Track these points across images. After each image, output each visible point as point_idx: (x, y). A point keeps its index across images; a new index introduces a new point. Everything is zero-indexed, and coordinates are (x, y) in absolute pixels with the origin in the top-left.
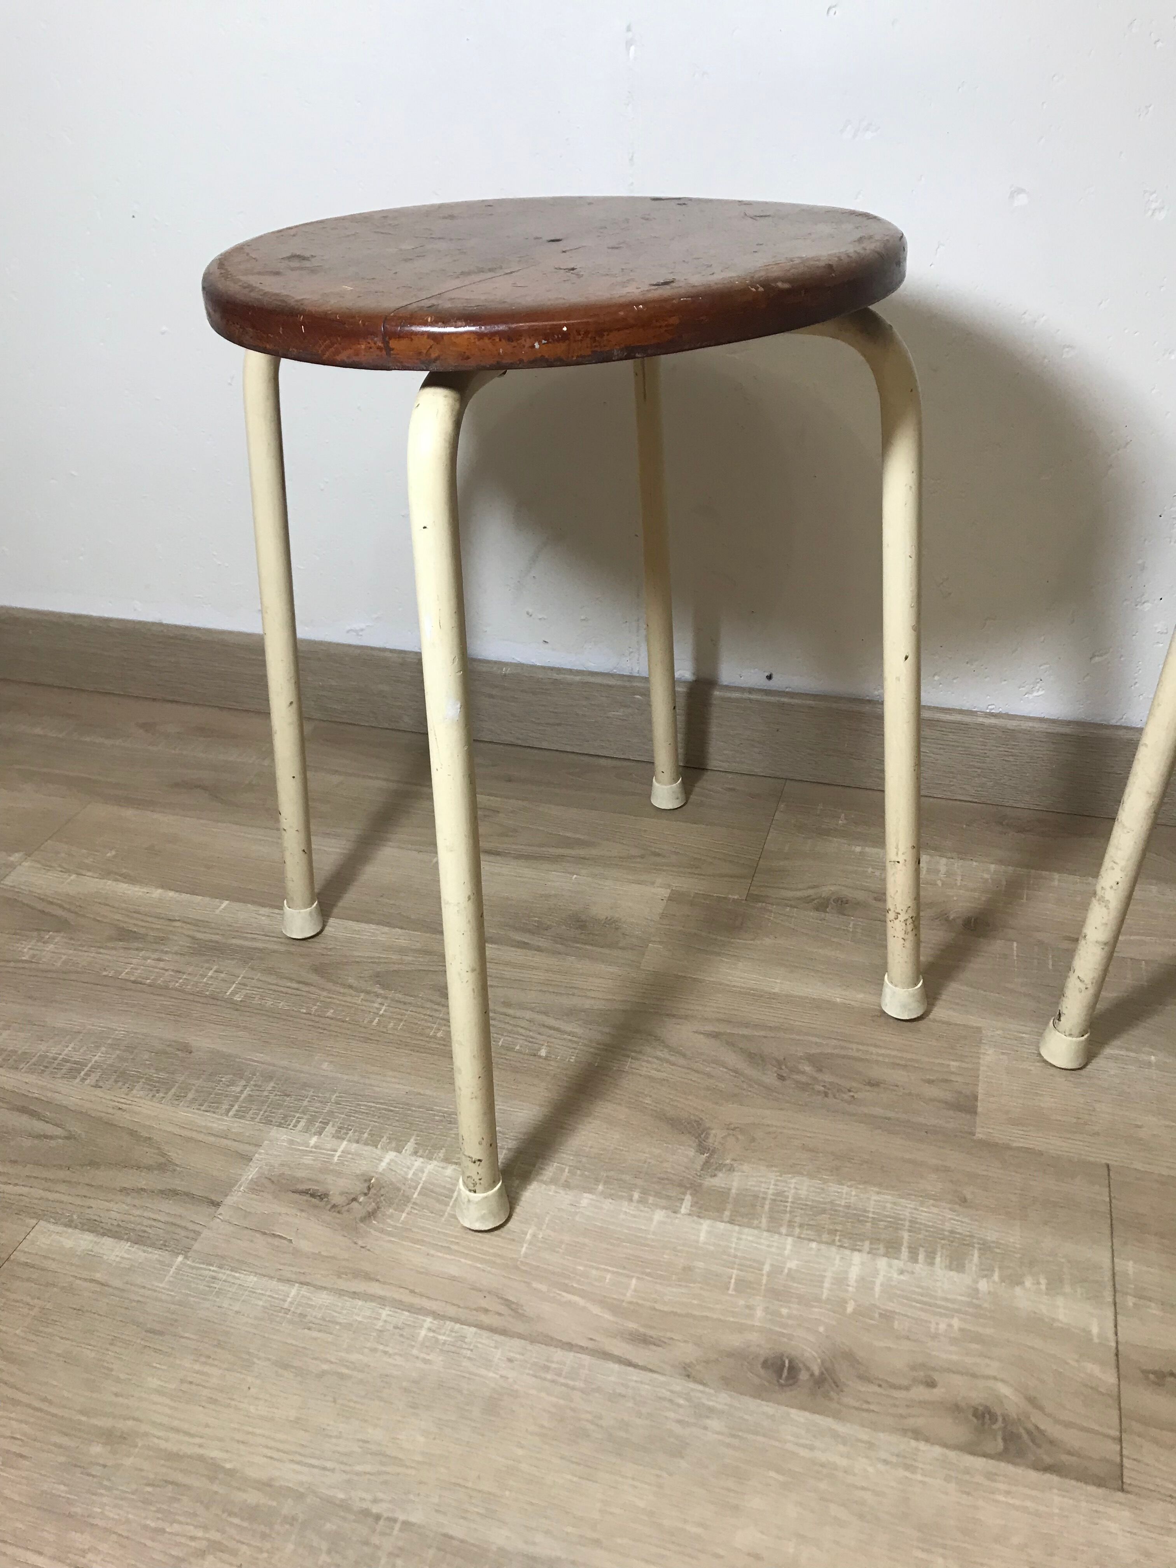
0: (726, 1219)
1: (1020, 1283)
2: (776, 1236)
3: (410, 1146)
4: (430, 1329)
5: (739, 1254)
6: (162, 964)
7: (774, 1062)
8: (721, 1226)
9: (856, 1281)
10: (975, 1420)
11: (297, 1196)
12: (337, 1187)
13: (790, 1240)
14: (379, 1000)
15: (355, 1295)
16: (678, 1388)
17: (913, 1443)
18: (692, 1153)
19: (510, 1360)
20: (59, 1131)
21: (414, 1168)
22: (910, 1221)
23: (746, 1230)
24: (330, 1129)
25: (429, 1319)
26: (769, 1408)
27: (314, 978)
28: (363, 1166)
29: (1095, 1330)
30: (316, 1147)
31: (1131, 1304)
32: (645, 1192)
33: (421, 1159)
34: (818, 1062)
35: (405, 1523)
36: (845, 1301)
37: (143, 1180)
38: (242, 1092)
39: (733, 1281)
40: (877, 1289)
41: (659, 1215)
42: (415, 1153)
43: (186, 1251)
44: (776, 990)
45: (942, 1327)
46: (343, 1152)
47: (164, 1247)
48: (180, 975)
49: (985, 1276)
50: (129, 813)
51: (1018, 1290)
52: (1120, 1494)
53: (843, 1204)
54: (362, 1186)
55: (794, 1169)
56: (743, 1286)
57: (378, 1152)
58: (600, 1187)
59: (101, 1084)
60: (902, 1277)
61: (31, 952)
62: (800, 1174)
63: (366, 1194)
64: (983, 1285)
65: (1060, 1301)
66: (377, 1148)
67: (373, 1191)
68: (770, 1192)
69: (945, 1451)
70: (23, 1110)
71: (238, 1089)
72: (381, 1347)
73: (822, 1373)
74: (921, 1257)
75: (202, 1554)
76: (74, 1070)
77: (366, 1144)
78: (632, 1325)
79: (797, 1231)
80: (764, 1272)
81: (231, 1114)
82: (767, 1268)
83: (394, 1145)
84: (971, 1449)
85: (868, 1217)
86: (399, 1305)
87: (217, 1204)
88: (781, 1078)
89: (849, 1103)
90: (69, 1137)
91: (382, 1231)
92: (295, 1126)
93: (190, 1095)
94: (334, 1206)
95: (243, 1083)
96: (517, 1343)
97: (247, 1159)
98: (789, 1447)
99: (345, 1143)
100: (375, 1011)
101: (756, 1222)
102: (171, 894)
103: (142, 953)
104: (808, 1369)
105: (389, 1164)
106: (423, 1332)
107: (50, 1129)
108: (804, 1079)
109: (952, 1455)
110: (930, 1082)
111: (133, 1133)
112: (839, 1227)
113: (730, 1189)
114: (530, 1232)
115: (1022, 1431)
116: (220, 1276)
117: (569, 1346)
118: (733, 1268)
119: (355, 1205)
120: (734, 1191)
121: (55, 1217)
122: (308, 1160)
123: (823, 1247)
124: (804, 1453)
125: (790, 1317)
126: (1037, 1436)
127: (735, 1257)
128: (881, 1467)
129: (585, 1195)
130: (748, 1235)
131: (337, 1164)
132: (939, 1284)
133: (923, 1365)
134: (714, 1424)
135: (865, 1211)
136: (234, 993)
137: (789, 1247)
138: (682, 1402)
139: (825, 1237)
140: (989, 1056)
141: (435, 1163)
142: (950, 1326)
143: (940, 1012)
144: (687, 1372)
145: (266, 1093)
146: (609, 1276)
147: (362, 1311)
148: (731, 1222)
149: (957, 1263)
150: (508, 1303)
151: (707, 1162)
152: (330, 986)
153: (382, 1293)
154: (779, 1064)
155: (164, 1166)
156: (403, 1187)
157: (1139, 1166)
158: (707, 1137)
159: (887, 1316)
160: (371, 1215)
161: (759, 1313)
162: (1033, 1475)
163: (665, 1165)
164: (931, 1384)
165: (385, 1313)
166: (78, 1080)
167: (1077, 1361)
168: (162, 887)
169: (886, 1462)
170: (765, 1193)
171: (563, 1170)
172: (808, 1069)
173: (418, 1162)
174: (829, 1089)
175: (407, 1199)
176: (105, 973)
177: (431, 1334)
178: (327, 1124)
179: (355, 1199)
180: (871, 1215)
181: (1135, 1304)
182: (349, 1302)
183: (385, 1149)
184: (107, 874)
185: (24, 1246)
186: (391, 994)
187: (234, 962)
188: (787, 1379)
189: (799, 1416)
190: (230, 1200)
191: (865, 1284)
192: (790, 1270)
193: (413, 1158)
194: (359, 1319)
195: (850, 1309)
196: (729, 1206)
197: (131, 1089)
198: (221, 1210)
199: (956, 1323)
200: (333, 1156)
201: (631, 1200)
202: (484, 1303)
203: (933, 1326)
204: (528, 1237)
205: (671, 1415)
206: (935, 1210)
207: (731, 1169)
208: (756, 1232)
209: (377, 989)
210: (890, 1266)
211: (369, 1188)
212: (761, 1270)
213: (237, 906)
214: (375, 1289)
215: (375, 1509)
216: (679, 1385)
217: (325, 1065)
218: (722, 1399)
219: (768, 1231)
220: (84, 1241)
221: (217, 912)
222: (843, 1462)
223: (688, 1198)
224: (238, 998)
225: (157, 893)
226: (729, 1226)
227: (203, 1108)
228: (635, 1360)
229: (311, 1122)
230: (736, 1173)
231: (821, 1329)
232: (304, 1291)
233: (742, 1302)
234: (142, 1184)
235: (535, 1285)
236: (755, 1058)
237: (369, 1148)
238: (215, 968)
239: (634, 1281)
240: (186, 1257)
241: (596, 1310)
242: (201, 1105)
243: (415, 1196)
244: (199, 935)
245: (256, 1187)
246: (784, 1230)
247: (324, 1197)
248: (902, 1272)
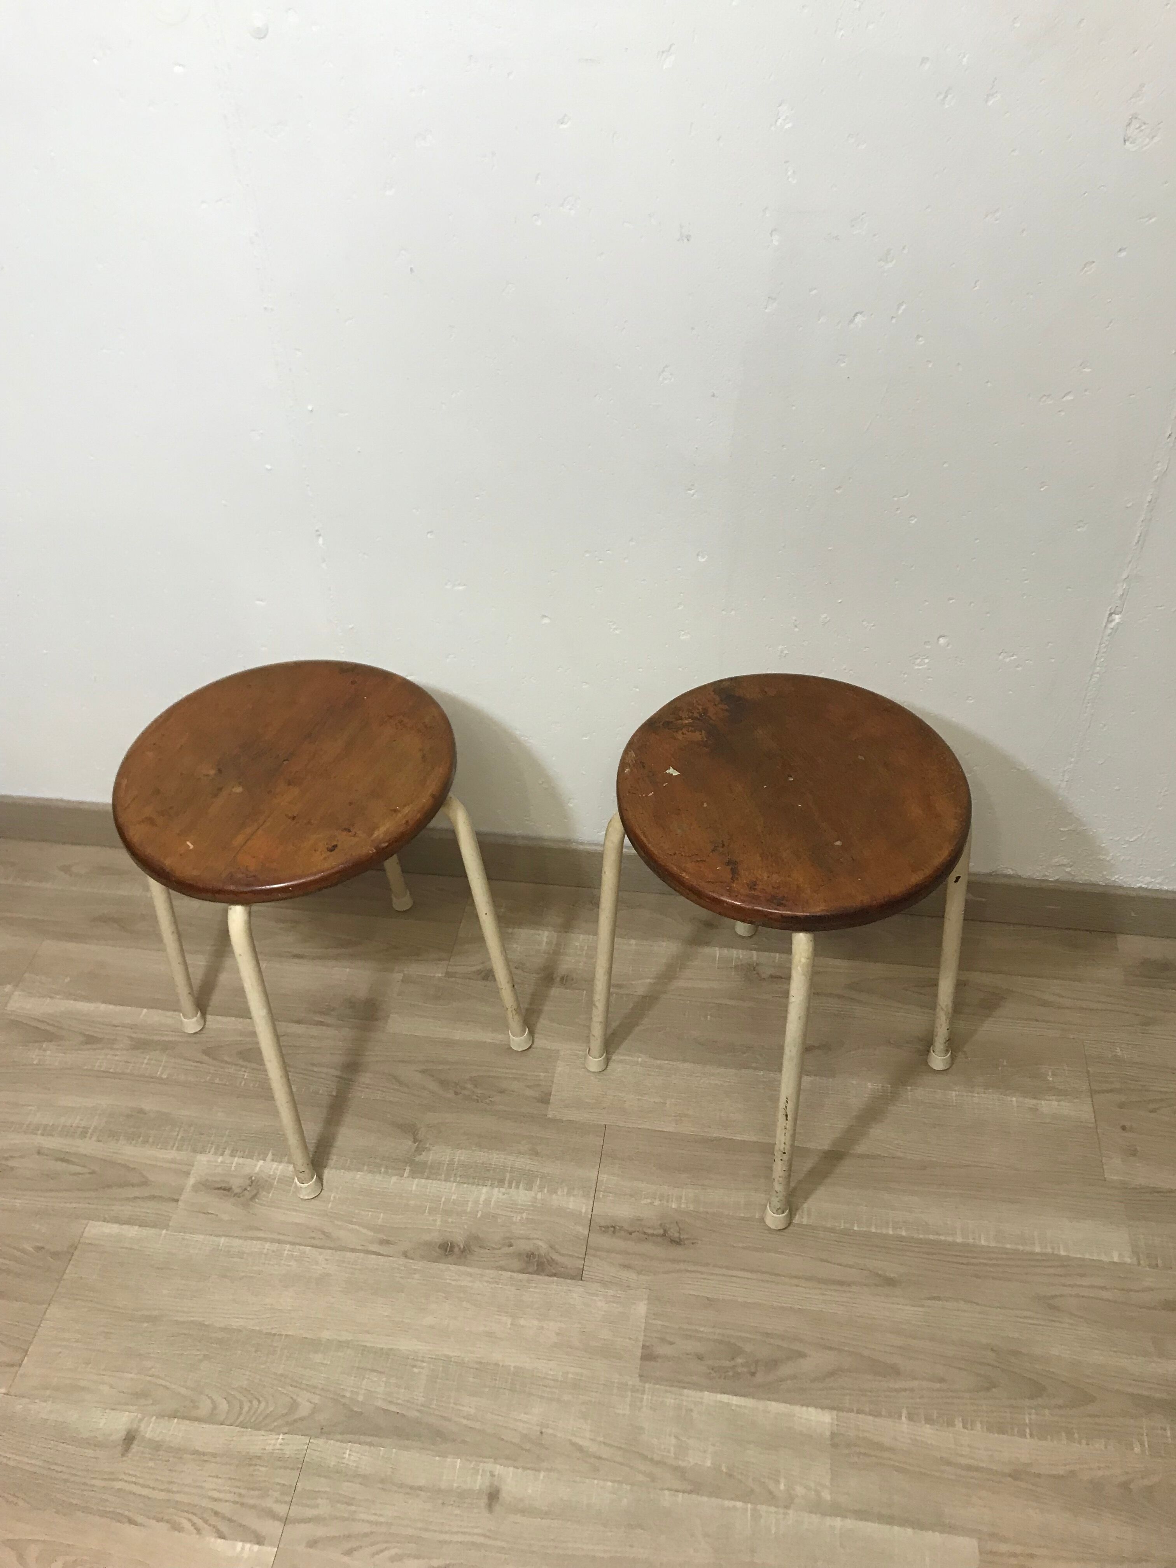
0: (425, 1177)
1: (556, 1193)
2: (448, 1183)
3: (270, 1156)
4: (289, 1250)
5: (431, 1195)
6: (117, 1058)
7: (453, 1084)
8: (423, 1181)
9: (483, 1201)
10: (526, 1258)
11: (216, 1191)
12: (236, 1183)
13: (455, 1184)
14: (243, 1069)
15: (252, 1238)
16: (401, 1263)
17: (500, 1272)
18: (410, 1143)
19: (327, 1260)
20: (86, 1170)
21: (273, 1169)
22: (511, 1167)
23: (434, 1182)
24: (227, 1152)
25: (288, 1246)
26: (441, 1266)
27: (205, 1058)
28: (247, 1171)
29: (584, 1211)
30: (222, 1162)
31: (601, 1196)
32: (387, 1167)
33: (276, 1163)
34: (476, 1082)
35: (287, 1335)
36: (478, 1212)
37: (136, 1192)
38: (178, 1135)
39: (427, 1208)
40: (492, 1203)
41: (394, 1179)
42: (273, 1160)
43: (167, 1227)
44: (457, 1038)
45: (519, 1218)
46: (236, 1163)
47: (154, 1226)
48: (128, 1064)
49: (541, 1191)
50: (71, 946)
51: (554, 1196)
52: (581, 1282)
53: (481, 1162)
54: (248, 1182)
55: (458, 1146)
56: (432, 1211)
57: (254, 1162)
58: (366, 1168)
59: (100, 1139)
60: (504, 1197)
61: (38, 1057)
62: (462, 1148)
63: (250, 1186)
64: (539, 1196)
65: (572, 1199)
66: (253, 1159)
67: (254, 1183)
68: (447, 1160)
69: (513, 1274)
70: (63, 1160)
71: (176, 1133)
72: (267, 1262)
73: (464, 1247)
74: (514, 1185)
75: (201, 1361)
76: (84, 1133)
77: (247, 1158)
78: (381, 1236)
79: (458, 1179)
80: (442, 1202)
81: (174, 1148)
82: (443, 1199)
83: (261, 1156)
84: (522, 1271)
85: (491, 1167)
86: (273, 1241)
87: (177, 1201)
88: (456, 1093)
89: (488, 1104)
90: (93, 1172)
91: (261, 1205)
92: (209, 1152)
93: (151, 1140)
94: (235, 1194)
95: (177, 1129)
96: (330, 1251)
97: (187, 1174)
98: (448, 1281)
99: (236, 1158)
100: (241, 1076)
101: (439, 1177)
102: (111, 1007)
103: (103, 1051)
104: (458, 1246)
105: (260, 1168)
106: (286, 1252)
107: (78, 1169)
108: (467, 1093)
109: (515, 1275)
110: (528, 1087)
111: (125, 1166)
112: (478, 1175)
113: (428, 1161)
114: (332, 1195)
115: (545, 1260)
116: (186, 1237)
117: (353, 1250)
118: (427, 1202)
119: (246, 1192)
120: (429, 1163)
121: (97, 1218)
122: (219, 1170)
123: (470, 1186)
124: (453, 1283)
125: (452, 1222)
126: (551, 1262)
127: (429, 1196)
128: (486, 1284)
129: (359, 1173)
130: (435, 1183)
131: (234, 1171)
132: (520, 1198)
133: (508, 1238)
134: (416, 1276)
135: (491, 1164)
136: (162, 1073)
137: (454, 1188)
138: (403, 1268)
139: (471, 1180)
140: (561, 1068)
141: (283, 1164)
142: (522, 1218)
143: (540, 1042)
144: (405, 1255)
145: (190, 1135)
146: (370, 1213)
147: (256, 1246)
148: (428, 1178)
149: (529, 1188)
150: (323, 1233)
151: (417, 1147)
152: (215, 1062)
153: (266, 1236)
154: (456, 1084)
155: (145, 1183)
156: (269, 1180)
157: (621, 1124)
158: (418, 1134)
159: (495, 1217)
160: (254, 1197)
161: (438, 1223)
162: (547, 1278)
163: (397, 1151)
164: (511, 1246)
165: (267, 1245)
166: (87, 1139)
167: (573, 1226)
168: (103, 1002)
169: (487, 1282)
170: (445, 1161)
171: (347, 1160)
172: (469, 1086)
173: (275, 1165)
174: (480, 1097)
175: (271, 1186)
176: (86, 1067)
177: (290, 1253)
178: (225, 1148)
179: (245, 1189)
180: (493, 1166)
181: (603, 1195)
182: (249, 1242)
183: (258, 1161)
184: (69, 996)
185: (85, 1235)
186: (248, 1065)
187: (158, 1052)
188: (449, 1251)
189: (453, 1267)
190: (182, 1198)
191: (487, 1202)
192: (454, 1199)
193: (272, 1163)
194: (256, 1250)
195: (479, 1215)
196: (427, 1170)
197: (118, 1140)
198: (180, 1203)
199: (524, 1215)
200: (231, 1167)
201: (380, 1173)
202: (313, 1235)
203: (514, 1219)
204: (332, 1199)
205: (398, 1275)
206: (523, 1160)
207: (429, 1150)
208: (439, 1182)
209: (241, 1062)
210: (499, 1192)
211: (252, 1182)
212: (440, 1201)
213: (153, 1012)
214: (261, 1234)
215: (273, 1332)
216: (402, 1261)
217: (219, 1114)
218: (419, 1265)
219: (445, 1181)
220: (114, 1229)
221: (141, 1016)
222: (470, 1284)
223: (408, 1168)
224: (164, 1076)
225: (103, 1007)
226: (428, 1181)
227: (158, 1147)
228: (382, 1252)
229: (217, 1149)
230: (431, 1152)
231: (466, 1227)
232: (227, 1239)
233: (431, 1219)
234: (137, 1194)
235: (336, 1222)
236: (444, 1083)
237: (249, 1160)
238: (148, 1057)
239: (382, 1214)
240: (167, 1230)
241: (364, 1231)
242: (158, 1145)
243: (275, 1184)
244: (134, 1035)
245: (196, 1188)
246: (452, 1179)
247: (229, 1189)
248: (504, 1194)
